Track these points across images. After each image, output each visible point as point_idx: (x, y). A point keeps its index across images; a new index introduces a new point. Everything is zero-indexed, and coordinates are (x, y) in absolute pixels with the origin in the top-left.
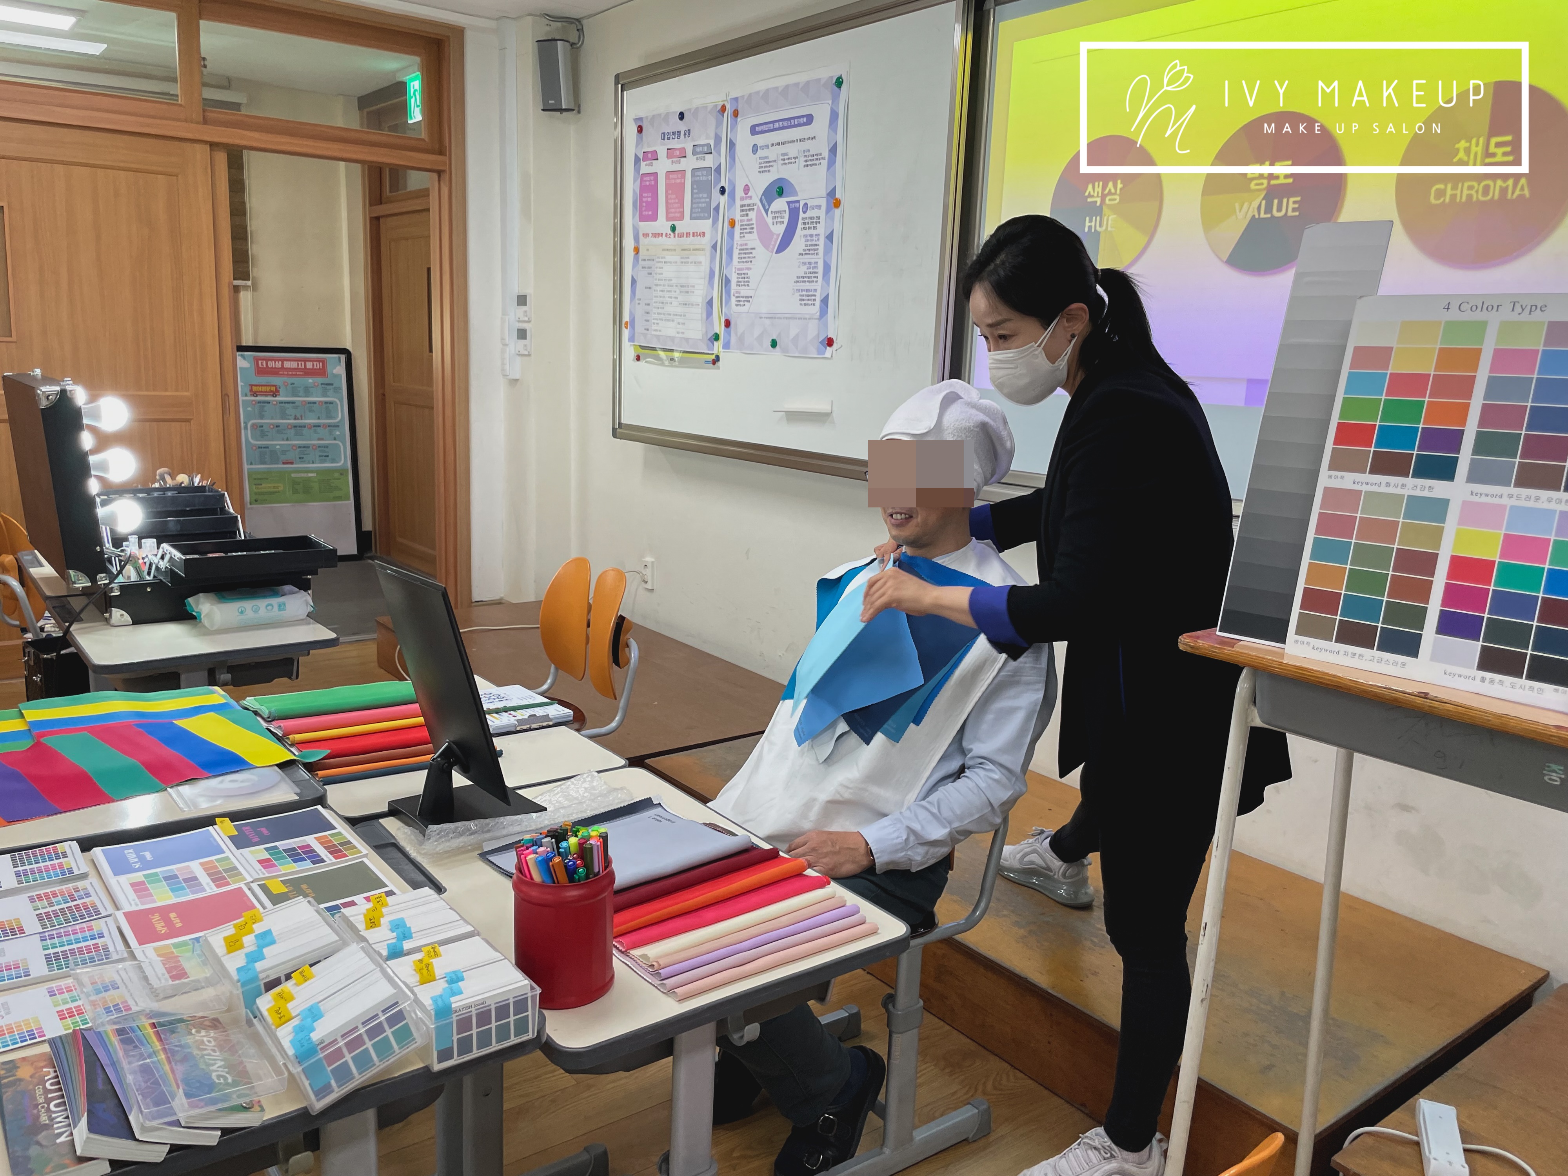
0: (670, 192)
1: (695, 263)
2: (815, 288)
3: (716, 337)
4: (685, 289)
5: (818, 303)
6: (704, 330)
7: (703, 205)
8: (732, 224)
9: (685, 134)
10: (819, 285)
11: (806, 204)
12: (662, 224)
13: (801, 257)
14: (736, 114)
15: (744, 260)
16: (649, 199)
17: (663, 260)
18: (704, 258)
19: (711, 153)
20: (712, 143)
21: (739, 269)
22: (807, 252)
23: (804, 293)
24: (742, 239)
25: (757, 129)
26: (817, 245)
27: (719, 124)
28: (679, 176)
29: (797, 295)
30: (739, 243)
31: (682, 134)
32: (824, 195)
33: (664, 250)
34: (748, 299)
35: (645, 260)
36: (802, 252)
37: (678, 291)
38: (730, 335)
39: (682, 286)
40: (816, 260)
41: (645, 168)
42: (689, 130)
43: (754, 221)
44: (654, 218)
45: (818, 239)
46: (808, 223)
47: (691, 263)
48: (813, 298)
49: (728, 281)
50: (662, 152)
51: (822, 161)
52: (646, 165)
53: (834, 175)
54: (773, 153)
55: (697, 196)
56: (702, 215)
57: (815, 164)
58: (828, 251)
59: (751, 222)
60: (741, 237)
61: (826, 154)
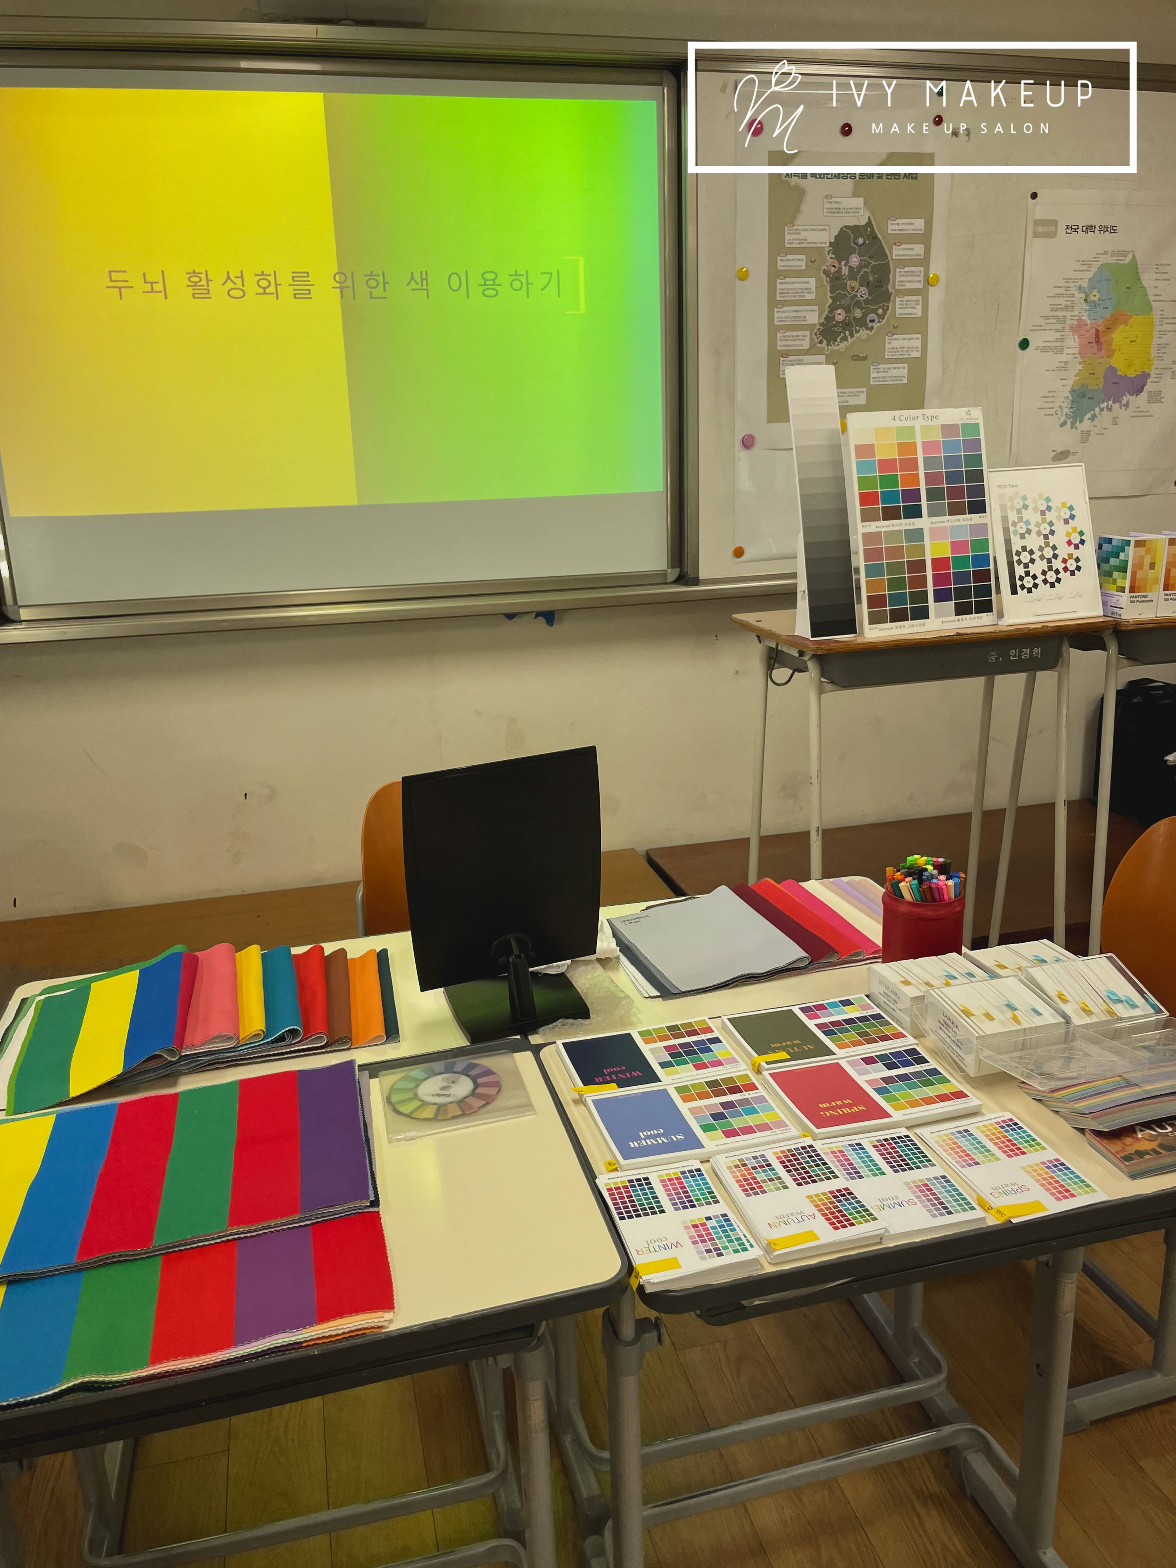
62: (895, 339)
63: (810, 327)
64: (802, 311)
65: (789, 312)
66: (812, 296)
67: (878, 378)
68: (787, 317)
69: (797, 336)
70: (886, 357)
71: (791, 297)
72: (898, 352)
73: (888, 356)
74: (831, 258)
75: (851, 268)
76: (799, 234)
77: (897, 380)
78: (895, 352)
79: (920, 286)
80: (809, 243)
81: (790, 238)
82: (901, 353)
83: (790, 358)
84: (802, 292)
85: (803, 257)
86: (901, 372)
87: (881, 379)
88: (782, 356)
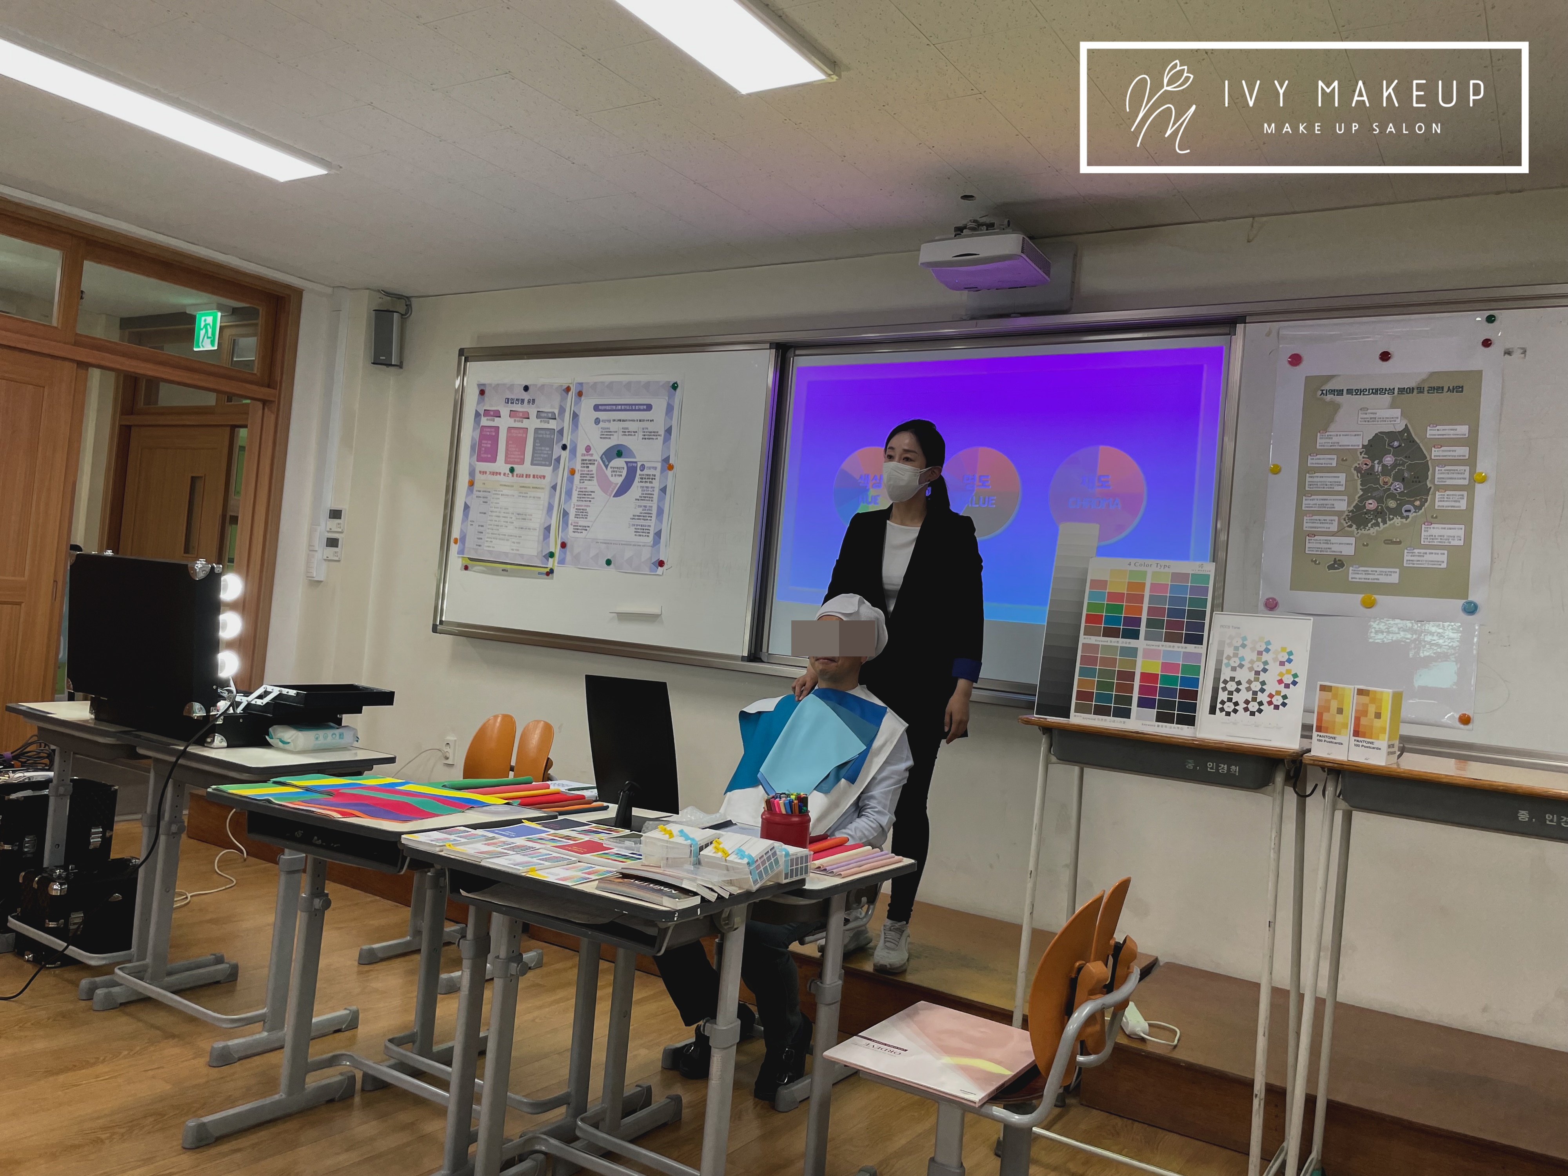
0: (510, 442)
1: (534, 497)
2: (649, 524)
3: (552, 555)
4: (523, 516)
5: (651, 535)
6: (540, 549)
7: (545, 456)
8: (572, 472)
9: (529, 402)
10: (652, 523)
11: (643, 465)
12: (501, 465)
13: (637, 501)
14: (580, 394)
15: (584, 499)
16: (489, 446)
17: (501, 493)
18: (544, 495)
19: (555, 419)
20: (556, 412)
21: (577, 506)
22: (643, 498)
23: (638, 527)
24: (582, 484)
25: (600, 407)
26: (652, 494)
27: (563, 399)
28: (521, 431)
29: (633, 529)
30: (579, 487)
31: (526, 402)
32: (660, 460)
33: (501, 485)
34: (585, 528)
35: (479, 491)
36: (638, 498)
37: (514, 518)
38: (565, 553)
39: (518, 514)
40: (650, 505)
41: (485, 422)
42: (534, 400)
43: (594, 472)
44: (493, 460)
45: (653, 491)
46: (645, 478)
47: (530, 497)
48: (647, 531)
49: (566, 514)
50: (505, 411)
51: (658, 437)
52: (487, 420)
53: (669, 449)
54: (613, 426)
55: (539, 448)
56: (544, 463)
57: (653, 439)
58: (661, 499)
59: (591, 473)
60: (580, 482)
61: (662, 432)
62: (1434, 528)
63: (1339, 514)
64: (1331, 500)
65: (1317, 500)
66: (1343, 489)
67: (1412, 561)
68: (1314, 504)
69: (1324, 520)
70: (1422, 543)
71: (1319, 488)
72: (1437, 539)
73: (1424, 542)
74: (1363, 458)
75: (1384, 466)
76: (1332, 438)
77: (1433, 564)
78: (1433, 539)
79: (1466, 482)
80: (1340, 446)
81: (1321, 442)
82: (1439, 540)
83: (1316, 537)
84: (1331, 485)
85: (1335, 457)
86: (1440, 559)
87: (1415, 562)
88: (1308, 535)
